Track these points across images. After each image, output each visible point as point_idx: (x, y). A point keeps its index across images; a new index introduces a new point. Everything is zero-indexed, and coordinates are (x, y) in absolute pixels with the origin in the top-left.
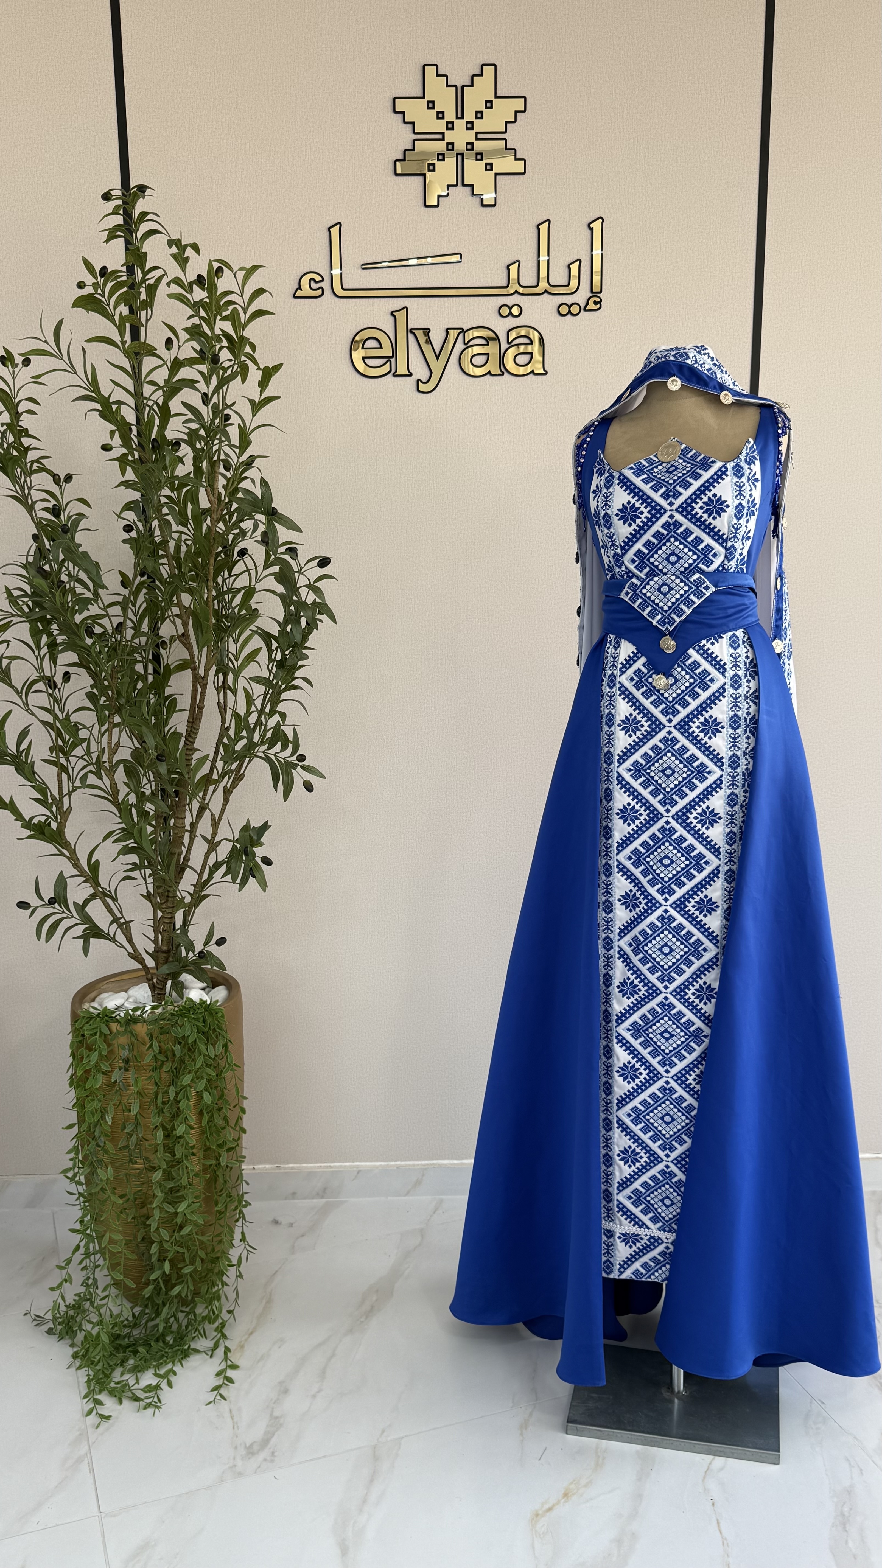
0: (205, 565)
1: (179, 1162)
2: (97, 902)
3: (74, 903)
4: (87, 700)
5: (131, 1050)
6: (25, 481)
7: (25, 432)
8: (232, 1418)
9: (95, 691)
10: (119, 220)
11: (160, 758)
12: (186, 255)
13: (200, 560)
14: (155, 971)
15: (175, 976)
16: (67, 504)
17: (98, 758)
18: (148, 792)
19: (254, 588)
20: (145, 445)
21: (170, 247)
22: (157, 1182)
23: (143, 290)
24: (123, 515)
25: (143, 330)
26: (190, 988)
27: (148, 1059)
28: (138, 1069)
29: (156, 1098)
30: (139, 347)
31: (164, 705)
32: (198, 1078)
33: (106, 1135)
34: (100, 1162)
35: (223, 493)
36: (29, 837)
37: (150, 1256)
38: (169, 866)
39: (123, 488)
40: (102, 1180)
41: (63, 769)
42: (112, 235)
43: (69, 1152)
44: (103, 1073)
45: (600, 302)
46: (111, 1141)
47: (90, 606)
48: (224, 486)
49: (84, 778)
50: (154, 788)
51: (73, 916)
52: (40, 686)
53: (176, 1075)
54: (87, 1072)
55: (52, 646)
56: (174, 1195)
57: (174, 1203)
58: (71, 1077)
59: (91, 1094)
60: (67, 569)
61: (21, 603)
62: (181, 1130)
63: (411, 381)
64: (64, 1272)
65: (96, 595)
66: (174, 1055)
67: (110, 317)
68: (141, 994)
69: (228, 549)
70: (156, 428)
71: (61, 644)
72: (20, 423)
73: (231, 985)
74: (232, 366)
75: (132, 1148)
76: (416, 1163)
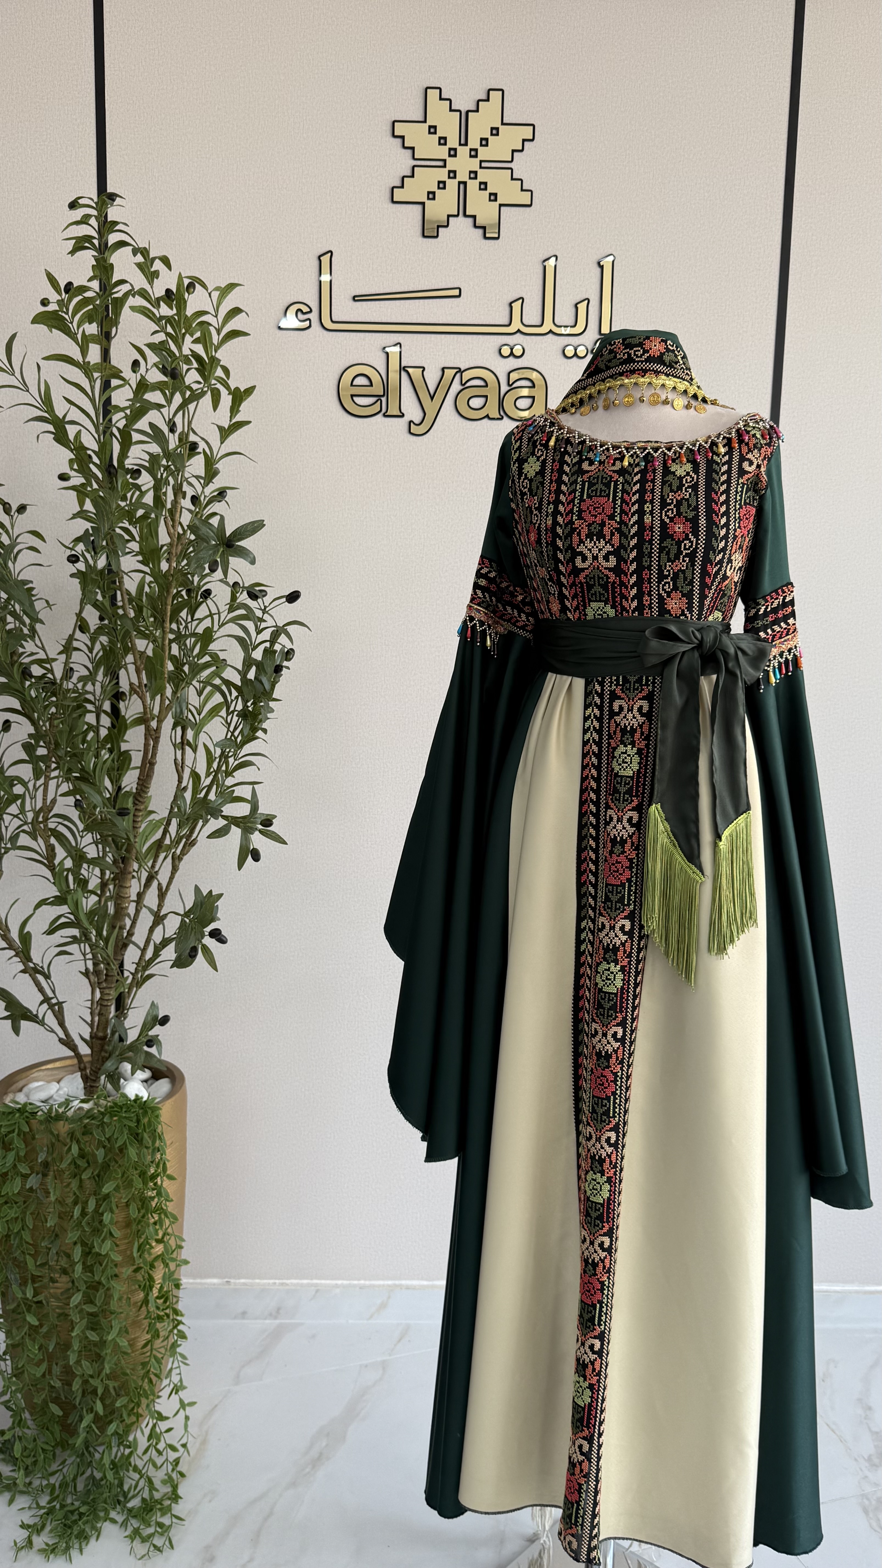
1: (101, 1284)
2: (25, 979)
4: (24, 752)
5: (51, 1152)
9: (33, 741)
12: (154, 268)
14: (88, 1061)
15: (110, 1064)
16: (17, 537)
19: (216, 634)
21: (135, 255)
22: (75, 1306)
24: (72, 546)
25: (112, 351)
26: (128, 1082)
27: (66, 1164)
31: (118, 761)
39: (79, 519)
42: (80, 246)
44: (22, 1176)
49: (14, 838)
53: (98, 1182)
54: (4, 1175)
59: (8, 1200)
60: (13, 606)
62: (104, 1247)
63: (402, 423)
65: (33, 631)
67: (72, 335)
68: (73, 1084)
70: (117, 456)
73: (175, 1078)
76: (381, 1282)
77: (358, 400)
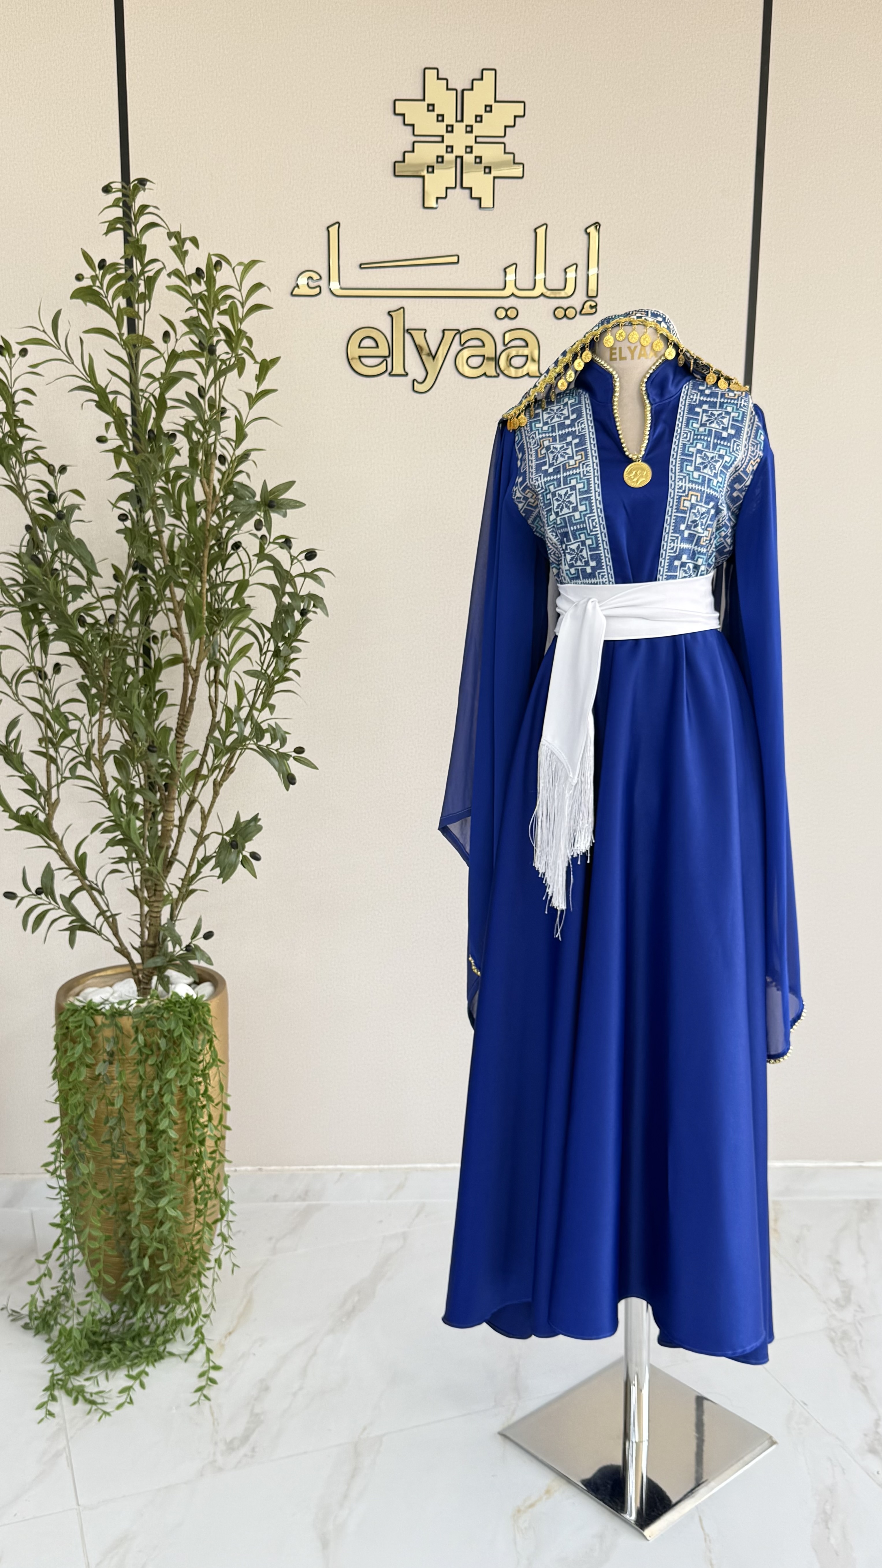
0: (198, 558)
1: (161, 1157)
2: (84, 894)
3: (62, 896)
4: (79, 692)
5: (116, 1043)
6: (20, 471)
7: (20, 422)
8: (212, 1414)
9: (86, 681)
10: (118, 212)
11: (151, 749)
12: (184, 249)
13: (194, 553)
14: (140, 967)
15: (160, 971)
16: (61, 495)
17: (89, 750)
18: (137, 786)
19: (248, 581)
20: (140, 435)
21: (170, 238)
22: (139, 1176)
23: (142, 283)
24: (118, 505)
25: (141, 322)
26: (176, 984)
27: (132, 1053)
28: (122, 1062)
29: (140, 1092)
30: (137, 339)
31: (155, 699)
32: (182, 1072)
33: (89, 1129)
34: (82, 1156)
35: (218, 487)
36: (17, 828)
37: (130, 1253)
38: (157, 859)
39: (118, 479)
40: (83, 1174)
41: (52, 760)
42: (111, 227)
43: (51, 1146)
44: (88, 1066)
45: (596, 306)
46: (93, 1135)
47: (83, 595)
48: (219, 480)
49: (73, 769)
50: (143, 782)
51: (59, 908)
52: (31, 676)
53: (160, 1068)
54: (71, 1065)
55: (44, 635)
56: (156, 1191)
57: (155, 1199)
58: (55, 1070)
59: (74, 1087)
60: (61, 558)
61: (12, 592)
62: (164, 1124)
63: (408, 380)
64: (43, 1267)
65: (90, 583)
66: (159, 1049)
67: (109, 310)
68: (127, 989)
69: (221, 543)
70: (151, 421)
71: (53, 634)
72: (16, 413)
73: (216, 981)
74: (230, 359)
75: (115, 1141)
76: (399, 1166)
77: (366, 361)
